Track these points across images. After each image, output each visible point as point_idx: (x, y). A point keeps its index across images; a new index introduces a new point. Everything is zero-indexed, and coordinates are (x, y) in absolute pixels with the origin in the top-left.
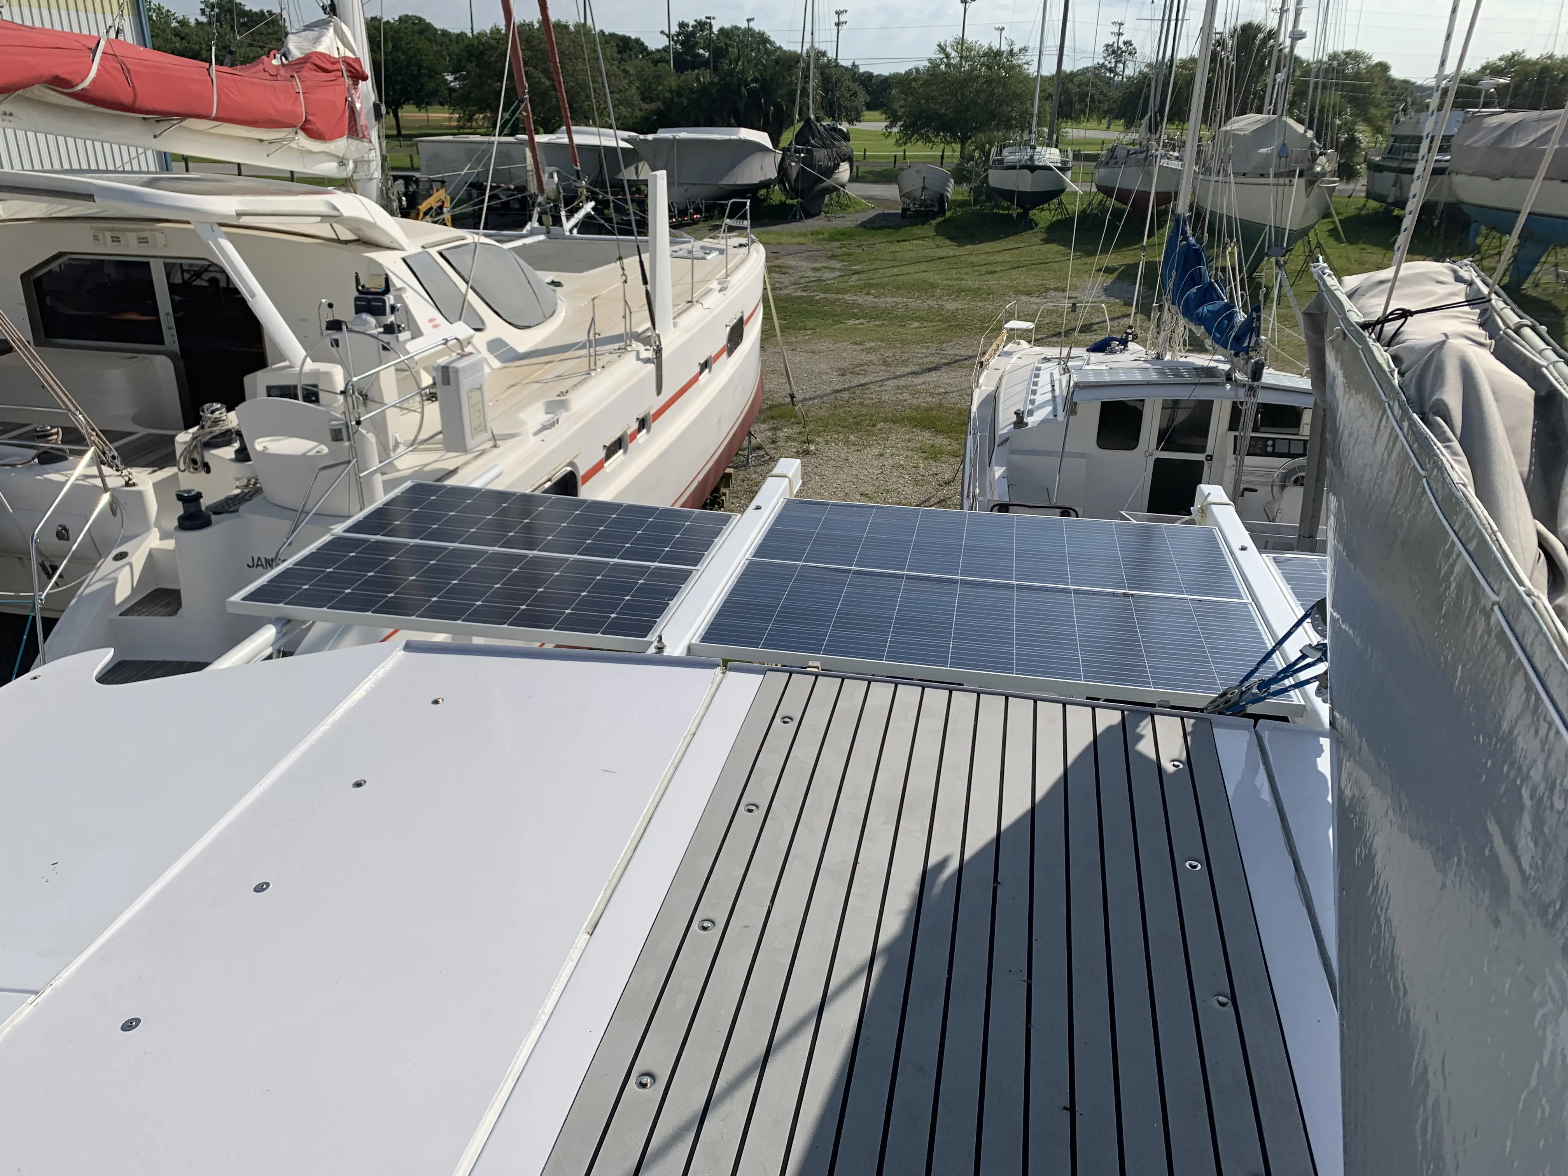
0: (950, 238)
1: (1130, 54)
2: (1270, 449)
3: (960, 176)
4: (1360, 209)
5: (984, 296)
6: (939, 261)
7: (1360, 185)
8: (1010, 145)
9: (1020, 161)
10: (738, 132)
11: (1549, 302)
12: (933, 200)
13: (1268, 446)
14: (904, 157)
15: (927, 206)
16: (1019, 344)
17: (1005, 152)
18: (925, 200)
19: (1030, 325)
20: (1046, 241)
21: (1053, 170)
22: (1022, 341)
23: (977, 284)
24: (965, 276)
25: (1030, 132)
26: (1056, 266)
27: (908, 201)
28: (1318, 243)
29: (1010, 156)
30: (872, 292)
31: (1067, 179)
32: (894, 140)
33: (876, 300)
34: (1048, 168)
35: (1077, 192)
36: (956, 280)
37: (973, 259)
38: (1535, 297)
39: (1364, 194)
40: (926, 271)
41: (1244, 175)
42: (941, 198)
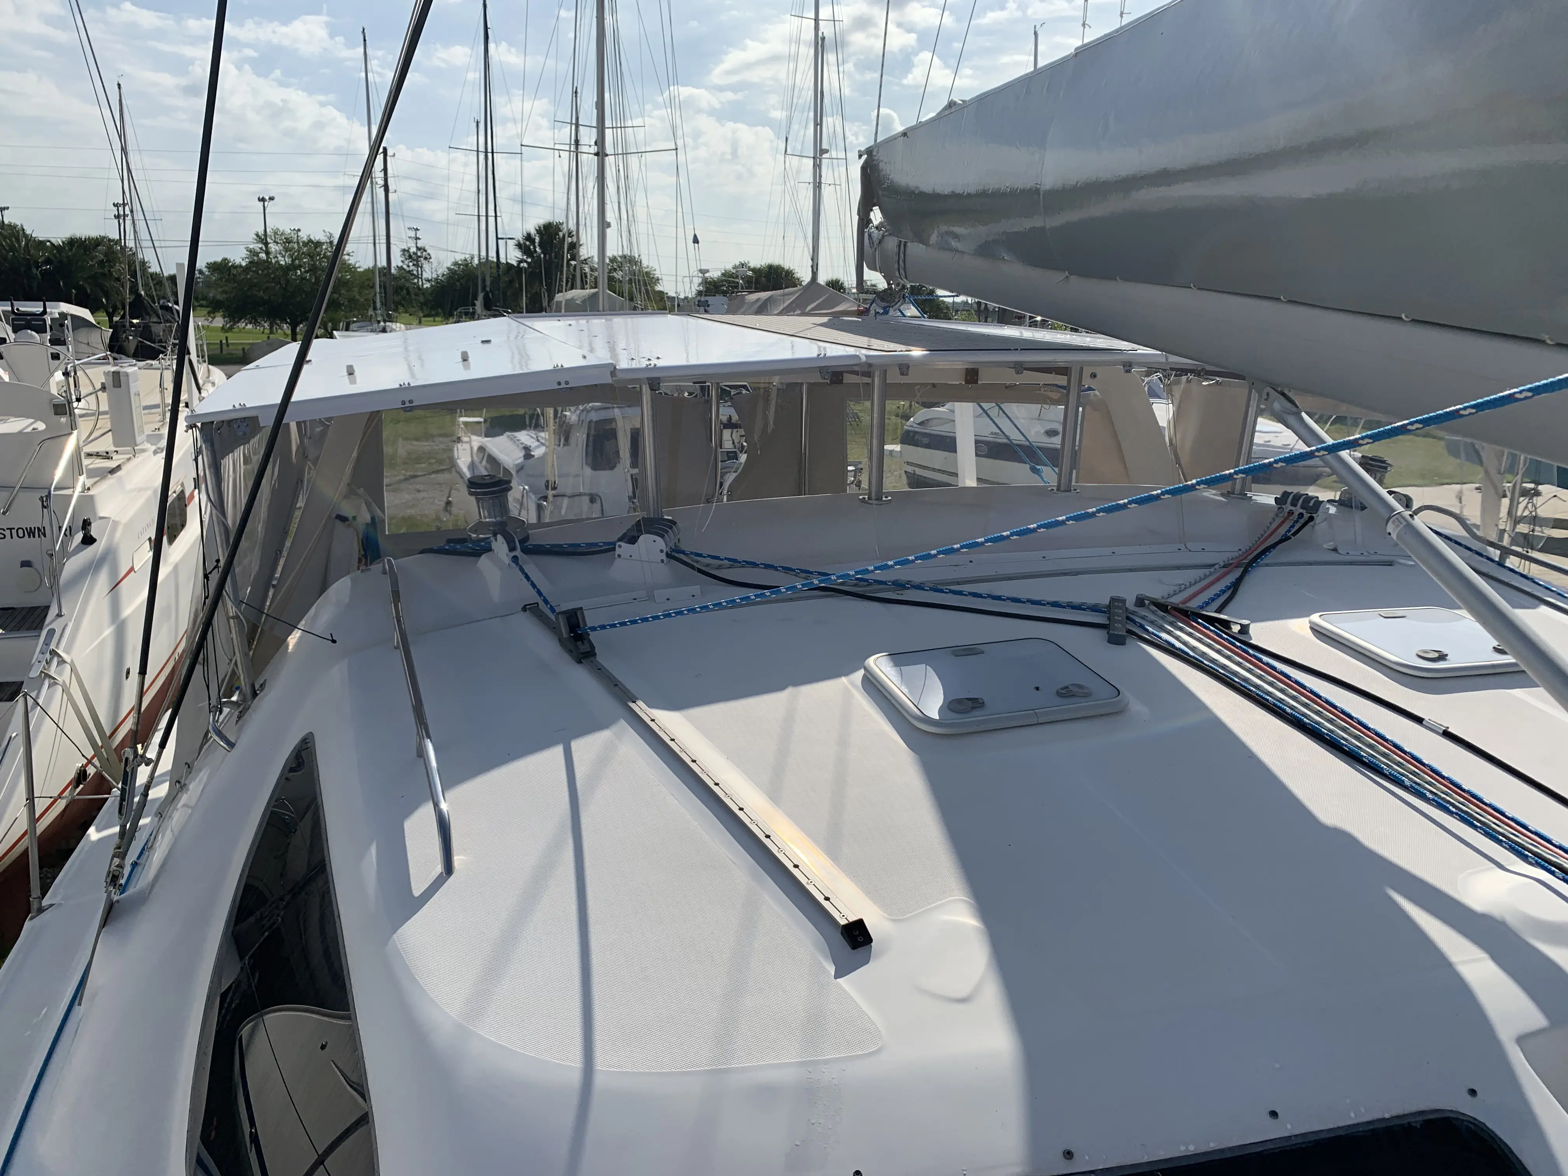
1: (426, 258)
25: (375, 309)
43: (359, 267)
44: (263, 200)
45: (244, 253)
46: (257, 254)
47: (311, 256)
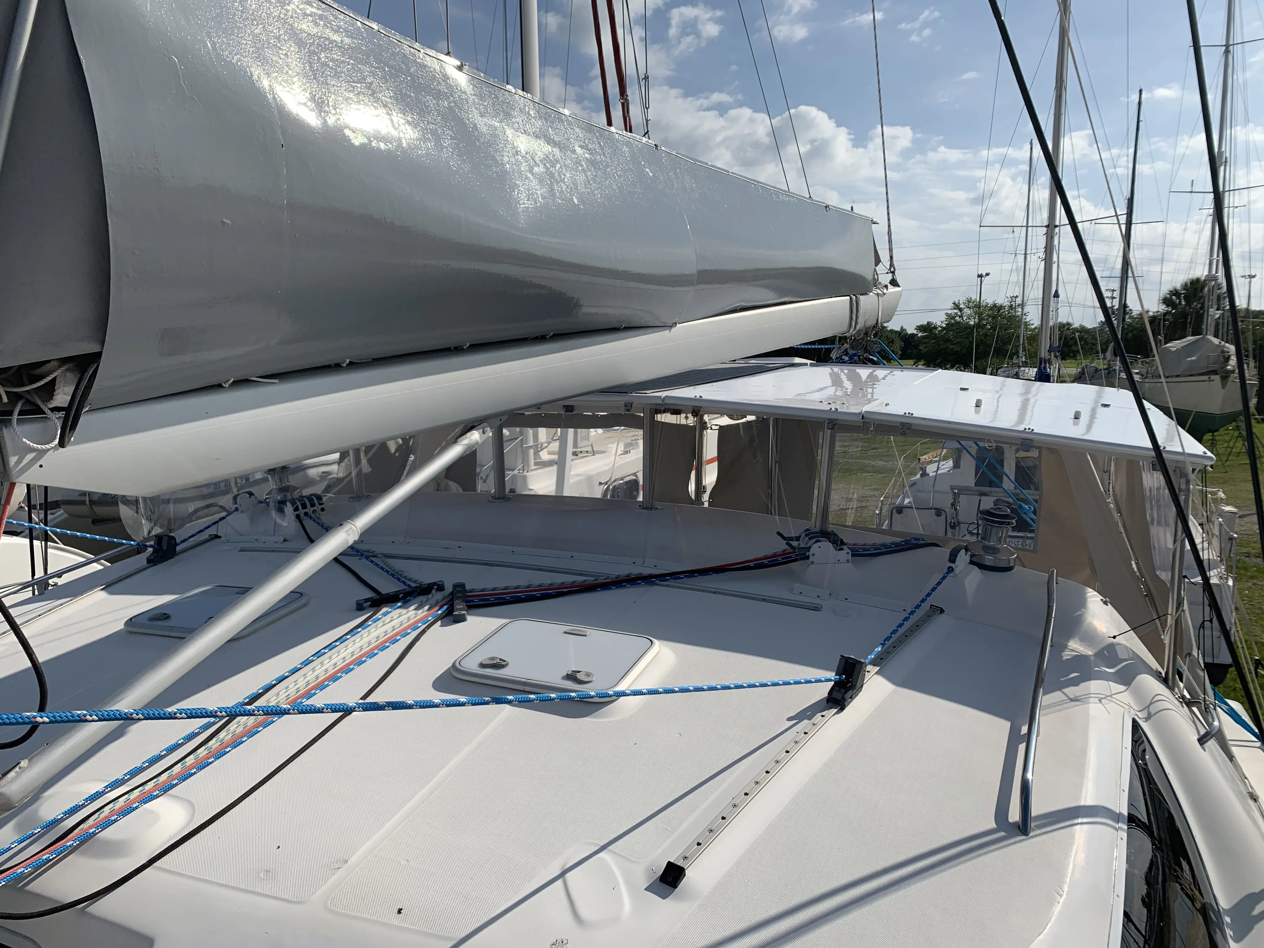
41: (1176, 376)
43: (1032, 324)
44: (980, 276)
45: (943, 318)
46: (953, 318)
47: (994, 318)
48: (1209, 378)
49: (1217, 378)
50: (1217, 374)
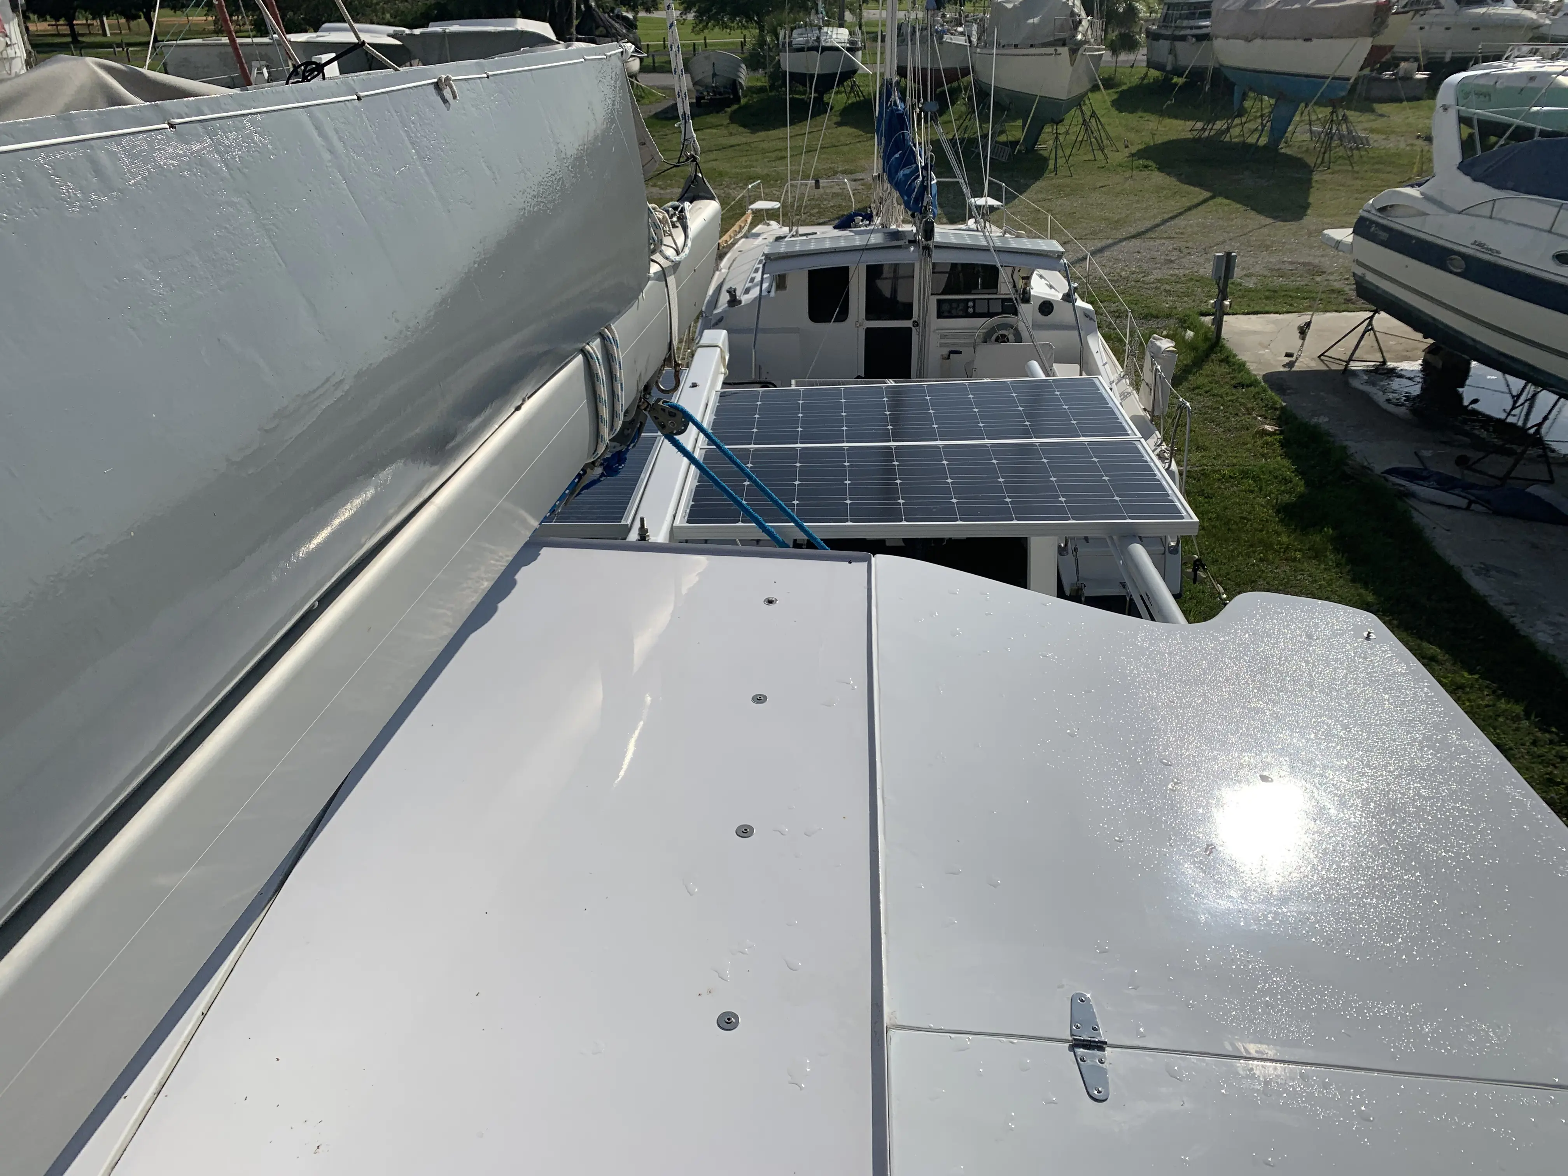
0: (745, 126)
2: (971, 310)
3: (754, 62)
4: (1143, 79)
5: (772, 182)
6: (730, 149)
7: (1141, 55)
8: (800, 27)
9: (807, 42)
10: (515, 23)
11: (1300, 159)
12: (725, 87)
13: (968, 307)
14: (706, 45)
15: (720, 94)
16: (768, 225)
17: (794, 35)
18: (716, 87)
19: (776, 205)
20: (839, 124)
21: (841, 50)
22: (772, 222)
23: (765, 171)
24: (755, 164)
25: (817, 12)
26: (846, 148)
27: (701, 89)
28: (1093, 112)
29: (799, 39)
30: (659, 183)
31: (858, 61)
32: (691, 28)
33: (662, 192)
34: (837, 49)
35: (868, 74)
36: (746, 167)
37: (765, 145)
38: (1290, 155)
39: (1145, 64)
40: (716, 160)
41: (1016, 46)
42: (734, 85)
48: (1056, 50)
49: (1064, 51)
50: (1064, 45)
